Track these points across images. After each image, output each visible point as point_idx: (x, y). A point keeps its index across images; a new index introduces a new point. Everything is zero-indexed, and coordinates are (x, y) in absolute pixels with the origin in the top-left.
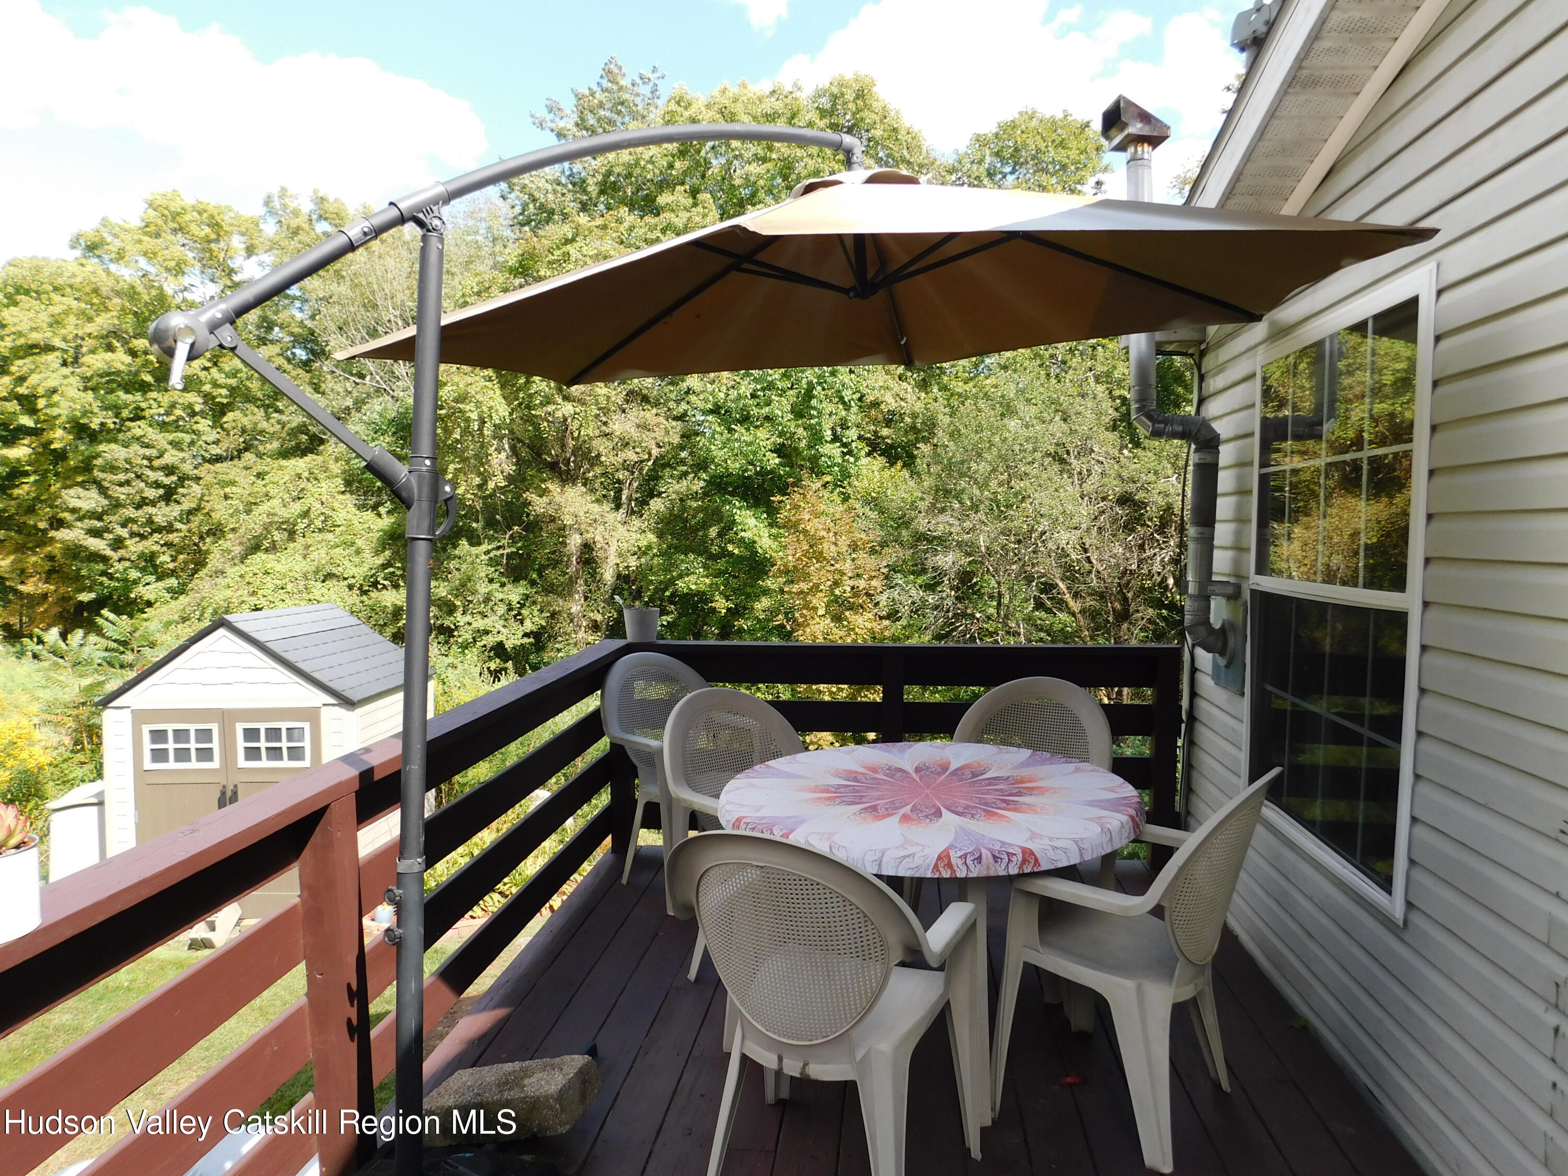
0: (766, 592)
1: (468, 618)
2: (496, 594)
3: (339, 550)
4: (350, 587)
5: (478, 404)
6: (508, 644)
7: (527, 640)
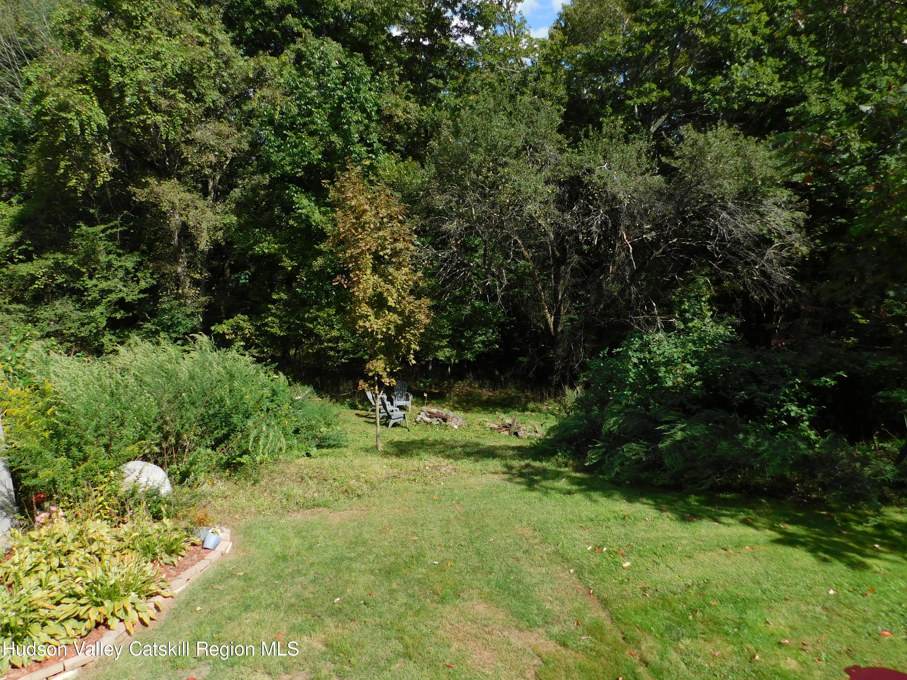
0: (321, 253)
1: (94, 282)
2: (115, 262)
5: (78, 113)
6: (128, 299)
7: (142, 296)
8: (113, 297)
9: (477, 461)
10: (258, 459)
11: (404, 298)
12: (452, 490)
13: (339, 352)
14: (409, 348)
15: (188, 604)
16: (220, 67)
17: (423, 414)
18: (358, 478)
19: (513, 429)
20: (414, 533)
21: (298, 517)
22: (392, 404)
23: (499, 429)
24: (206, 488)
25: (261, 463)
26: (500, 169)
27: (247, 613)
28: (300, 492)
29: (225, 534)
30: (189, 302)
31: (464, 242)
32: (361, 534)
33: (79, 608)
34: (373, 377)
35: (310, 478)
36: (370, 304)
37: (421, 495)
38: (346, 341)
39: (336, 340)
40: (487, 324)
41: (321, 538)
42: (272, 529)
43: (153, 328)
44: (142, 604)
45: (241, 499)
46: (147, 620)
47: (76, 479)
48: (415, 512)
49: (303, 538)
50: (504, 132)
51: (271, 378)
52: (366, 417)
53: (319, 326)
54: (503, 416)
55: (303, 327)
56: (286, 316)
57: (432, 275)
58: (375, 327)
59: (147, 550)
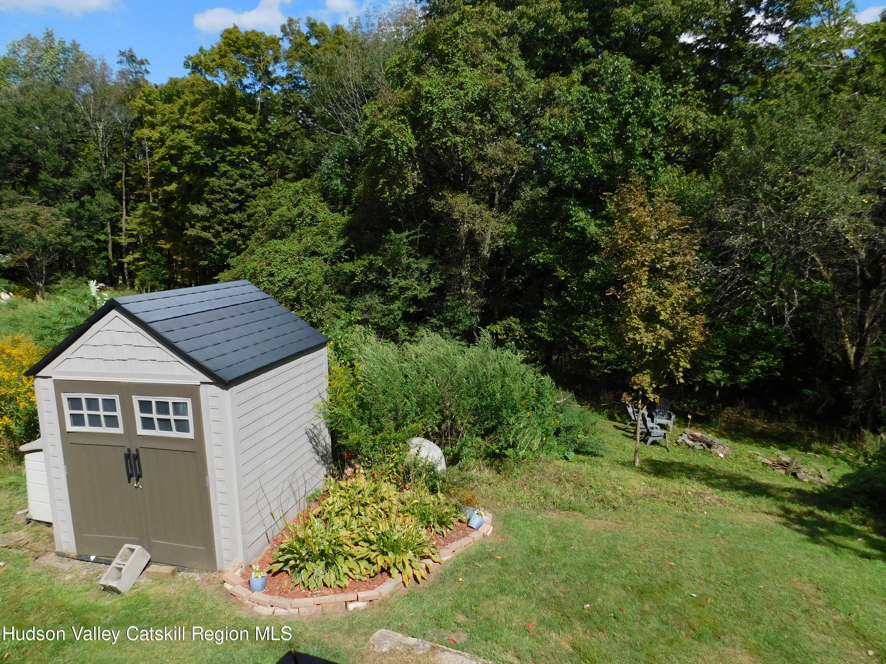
0: (593, 265)
1: (396, 280)
2: (413, 264)
3: (319, 237)
4: (325, 260)
6: (420, 297)
7: (431, 294)
8: (409, 294)
9: (747, 496)
10: (521, 453)
11: (678, 313)
12: (716, 521)
13: (602, 362)
14: (677, 366)
15: (452, 573)
16: (513, 90)
17: (685, 437)
18: (615, 490)
19: (791, 469)
20: (671, 558)
21: (554, 516)
22: (653, 421)
23: (773, 466)
24: (474, 472)
25: (523, 459)
26: (800, 178)
27: (502, 595)
28: (557, 492)
29: (488, 517)
30: (469, 302)
31: (749, 258)
32: (615, 546)
33: (370, 552)
34: (637, 391)
35: (567, 481)
36: (642, 317)
37: (680, 521)
38: (610, 352)
39: (601, 350)
40: (769, 348)
41: (575, 541)
42: (529, 522)
43: (438, 323)
44: (416, 563)
45: (504, 488)
46: (419, 578)
47: (374, 445)
48: (673, 536)
49: (558, 537)
50: (810, 136)
51: (539, 380)
52: (624, 430)
53: (585, 335)
54: (779, 452)
55: (570, 335)
56: (554, 323)
57: (709, 292)
58: (645, 340)
59: (423, 517)
